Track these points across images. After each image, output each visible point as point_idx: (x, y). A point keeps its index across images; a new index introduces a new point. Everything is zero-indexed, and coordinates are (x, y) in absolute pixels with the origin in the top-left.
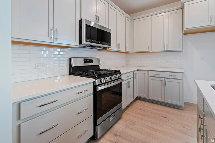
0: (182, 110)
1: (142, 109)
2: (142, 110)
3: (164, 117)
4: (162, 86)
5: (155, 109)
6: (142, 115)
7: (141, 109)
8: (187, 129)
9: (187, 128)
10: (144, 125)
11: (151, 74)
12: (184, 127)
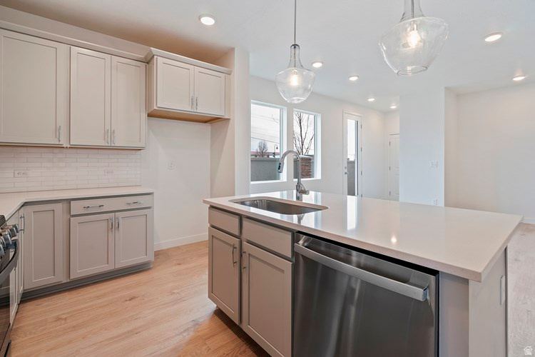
0: (149, 269)
1: (64, 316)
2: (65, 319)
3: (130, 300)
4: (110, 234)
5: (98, 297)
6: (75, 328)
7: (58, 319)
8: (178, 293)
9: (176, 291)
10: (101, 342)
11: (76, 208)
12: (174, 293)
